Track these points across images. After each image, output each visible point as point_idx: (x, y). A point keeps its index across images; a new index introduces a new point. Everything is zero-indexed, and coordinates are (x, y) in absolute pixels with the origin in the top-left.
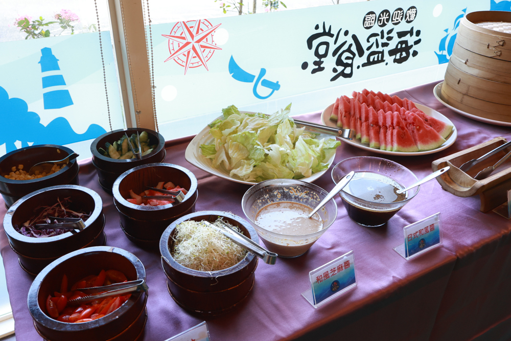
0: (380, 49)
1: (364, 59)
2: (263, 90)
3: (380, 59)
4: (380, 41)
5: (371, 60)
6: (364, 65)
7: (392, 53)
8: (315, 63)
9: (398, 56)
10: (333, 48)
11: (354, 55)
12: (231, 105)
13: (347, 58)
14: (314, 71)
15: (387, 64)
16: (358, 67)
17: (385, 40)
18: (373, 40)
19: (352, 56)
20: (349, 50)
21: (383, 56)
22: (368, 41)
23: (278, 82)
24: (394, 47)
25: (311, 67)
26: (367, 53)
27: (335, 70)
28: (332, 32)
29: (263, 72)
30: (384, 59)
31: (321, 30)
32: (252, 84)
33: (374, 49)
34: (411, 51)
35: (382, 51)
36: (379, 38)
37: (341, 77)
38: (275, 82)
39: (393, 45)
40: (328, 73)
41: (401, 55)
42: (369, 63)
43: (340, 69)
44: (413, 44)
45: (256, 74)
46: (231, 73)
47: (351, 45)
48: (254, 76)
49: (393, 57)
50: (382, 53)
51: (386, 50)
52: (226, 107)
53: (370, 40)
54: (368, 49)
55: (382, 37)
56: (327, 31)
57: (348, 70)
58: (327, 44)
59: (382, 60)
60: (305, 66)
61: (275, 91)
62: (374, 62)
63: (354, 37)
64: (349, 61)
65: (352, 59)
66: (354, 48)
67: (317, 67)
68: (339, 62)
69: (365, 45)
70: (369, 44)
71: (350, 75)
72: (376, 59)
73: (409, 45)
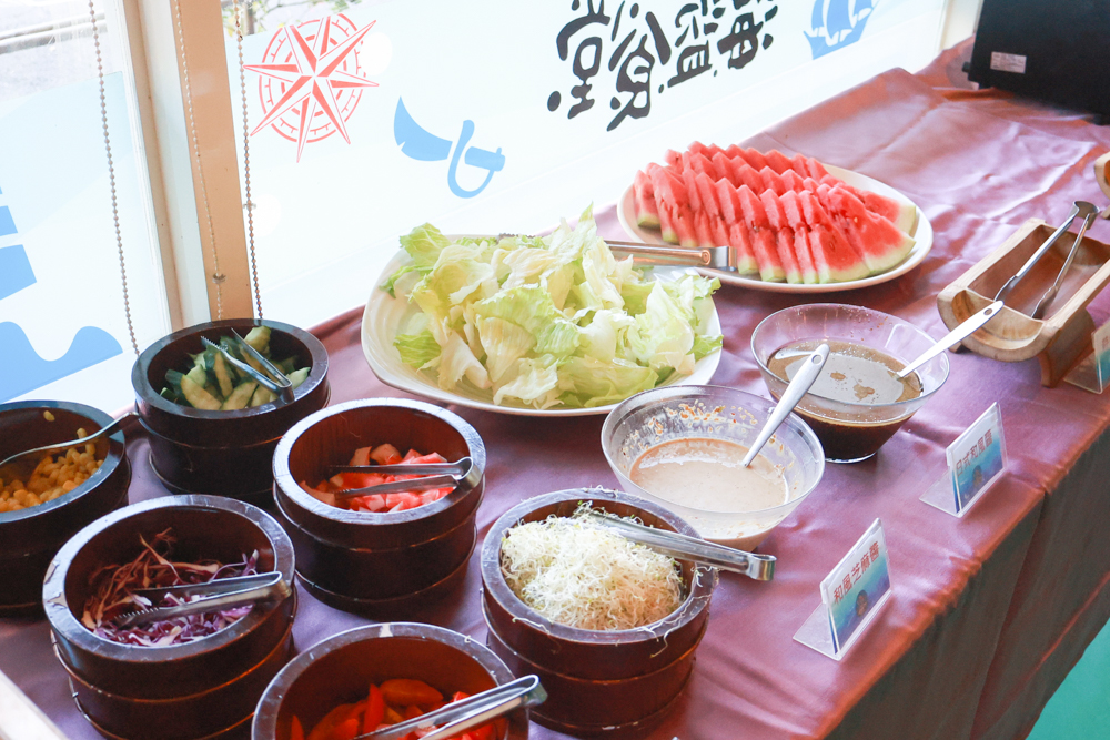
0: (702, 40)
1: (671, 69)
2: (470, 176)
3: (702, 64)
4: (702, 21)
5: (686, 69)
6: (672, 82)
7: (725, 45)
8: (577, 92)
9: (736, 53)
10: (609, 49)
11: (651, 60)
12: (422, 223)
13: (639, 70)
14: (574, 112)
15: (715, 73)
16: (661, 89)
17: (710, 19)
18: (686, 20)
19: (647, 65)
20: (641, 52)
21: (707, 57)
22: (678, 25)
23: (499, 150)
24: (728, 32)
25: (568, 101)
26: (676, 52)
27: (615, 103)
28: (606, 13)
29: (468, 128)
30: (710, 63)
31: (583, 11)
32: (446, 163)
33: (690, 41)
34: (760, 37)
35: (704, 44)
36: (698, 13)
37: (628, 118)
38: (495, 151)
39: (725, 26)
40: (602, 112)
41: (742, 47)
42: (682, 76)
43: (624, 98)
44: (763, 19)
45: (453, 136)
46: (399, 144)
47: (644, 38)
48: (451, 143)
49: (727, 55)
50: (705, 48)
51: (714, 39)
52: (407, 232)
53: (682, 20)
54: (679, 42)
55: (705, 12)
56: (596, 11)
57: (640, 102)
58: (596, 41)
59: (707, 67)
60: (554, 101)
61: (495, 173)
62: (692, 73)
63: (651, 19)
64: (643, 78)
65: (648, 70)
66: (651, 46)
67: (579, 101)
68: (624, 83)
69: (671, 35)
70: (680, 31)
71: (644, 112)
72: (694, 66)
73: (756, 23)
